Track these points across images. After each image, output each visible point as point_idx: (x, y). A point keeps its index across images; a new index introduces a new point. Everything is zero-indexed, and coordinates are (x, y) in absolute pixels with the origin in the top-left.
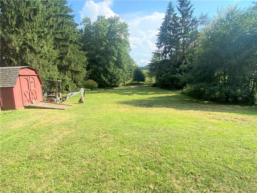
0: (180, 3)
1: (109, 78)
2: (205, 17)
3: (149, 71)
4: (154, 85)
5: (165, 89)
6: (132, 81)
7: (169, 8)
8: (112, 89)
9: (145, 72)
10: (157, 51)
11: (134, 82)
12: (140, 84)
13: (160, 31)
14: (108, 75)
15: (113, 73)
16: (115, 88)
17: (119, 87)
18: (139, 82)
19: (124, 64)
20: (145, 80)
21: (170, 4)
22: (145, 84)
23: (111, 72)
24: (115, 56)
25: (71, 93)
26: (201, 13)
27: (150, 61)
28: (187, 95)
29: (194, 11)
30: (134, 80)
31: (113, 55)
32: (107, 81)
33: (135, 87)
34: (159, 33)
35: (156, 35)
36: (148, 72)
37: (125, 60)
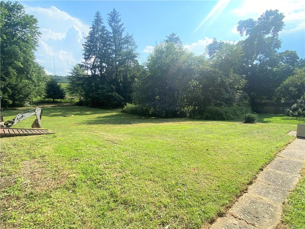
0: (111, 18)
1: (10, 93)
2: (130, 37)
3: (69, 85)
4: (80, 104)
5: (99, 108)
6: (44, 98)
7: (96, 18)
8: (15, 109)
9: (64, 86)
10: (84, 63)
11: (47, 99)
12: (57, 102)
13: (87, 41)
14: (8, 88)
15: (16, 85)
16: (19, 108)
17: (25, 107)
18: (55, 100)
19: (33, 73)
20: (64, 97)
21: (98, 14)
22: (65, 103)
23: (13, 85)
24: (19, 61)
25: (20, 115)
26: (127, 33)
27: (70, 73)
28: (130, 113)
29: (124, 30)
30: (47, 97)
31: (16, 59)
32: (7, 97)
33: (52, 107)
34: (86, 43)
35: (83, 45)
36: (67, 87)
37: (34, 68)
